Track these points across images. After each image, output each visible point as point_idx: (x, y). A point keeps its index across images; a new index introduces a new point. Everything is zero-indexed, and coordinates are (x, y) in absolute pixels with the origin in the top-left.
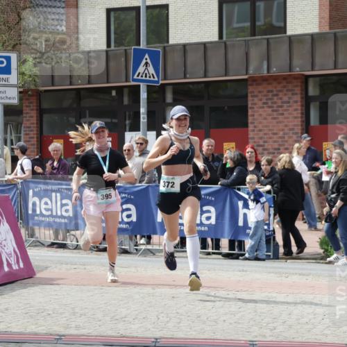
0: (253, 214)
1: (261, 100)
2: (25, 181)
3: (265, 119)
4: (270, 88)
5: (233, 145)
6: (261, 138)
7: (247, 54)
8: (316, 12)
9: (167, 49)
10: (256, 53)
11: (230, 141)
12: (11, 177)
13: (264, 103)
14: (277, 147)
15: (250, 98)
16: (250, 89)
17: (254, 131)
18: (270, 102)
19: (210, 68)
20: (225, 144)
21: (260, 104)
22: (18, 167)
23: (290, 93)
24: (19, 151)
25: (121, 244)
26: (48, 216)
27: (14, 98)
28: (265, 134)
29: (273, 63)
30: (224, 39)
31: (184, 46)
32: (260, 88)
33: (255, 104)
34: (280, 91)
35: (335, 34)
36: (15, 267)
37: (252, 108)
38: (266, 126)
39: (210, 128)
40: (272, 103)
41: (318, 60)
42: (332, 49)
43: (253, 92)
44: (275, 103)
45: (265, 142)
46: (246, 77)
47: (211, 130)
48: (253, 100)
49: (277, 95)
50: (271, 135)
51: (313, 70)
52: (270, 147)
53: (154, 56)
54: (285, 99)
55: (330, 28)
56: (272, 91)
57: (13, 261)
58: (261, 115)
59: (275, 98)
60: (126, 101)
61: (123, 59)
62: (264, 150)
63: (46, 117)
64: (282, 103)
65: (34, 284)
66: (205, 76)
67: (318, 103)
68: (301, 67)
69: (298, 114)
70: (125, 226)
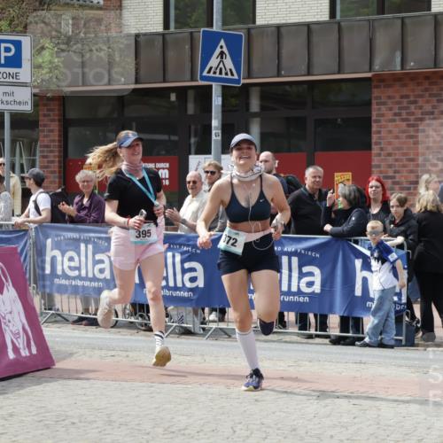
0: (378, 279)
1: (391, 109)
3: (397, 137)
4: (405, 91)
5: (349, 175)
6: (390, 166)
7: (371, 41)
9: (253, 32)
10: (384, 40)
11: (344, 170)
12: (20, 220)
13: (395, 114)
14: (412, 178)
15: (374, 107)
16: (376, 93)
17: (379, 155)
18: (404, 112)
19: (316, 60)
20: (336, 174)
21: (389, 115)
22: (31, 205)
23: (435, 99)
24: (32, 181)
25: (181, 320)
26: (74, 278)
27: (26, 103)
28: (397, 160)
29: (410, 54)
30: (338, 17)
31: (279, 27)
32: (390, 92)
33: (383, 115)
34: (421, 96)
36: (25, 353)
37: (377, 121)
38: (398, 149)
39: (316, 151)
40: (408, 114)
43: (380, 98)
44: (413, 114)
45: (395, 172)
46: (369, 75)
47: (316, 153)
48: (379, 109)
49: (415, 102)
50: (405, 163)
52: (403, 179)
53: (233, 43)
54: (428, 108)
56: (407, 97)
57: (21, 343)
58: (390, 132)
59: (413, 107)
60: (191, 108)
61: (187, 47)
62: (394, 183)
63: (73, 132)
64: (422, 114)
65: (52, 378)
66: (309, 74)
70: (186, 294)
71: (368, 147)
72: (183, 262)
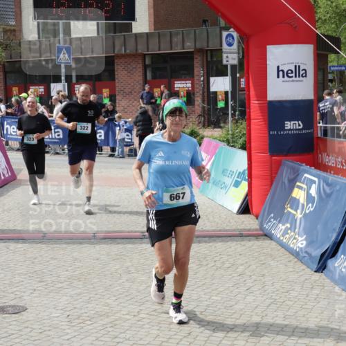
1: (121, 67)
3: (124, 76)
4: (126, 60)
5: (108, 90)
6: (122, 87)
7: (114, 43)
8: (147, 19)
10: (118, 43)
13: (123, 68)
14: (130, 90)
16: (116, 61)
17: (118, 83)
21: (121, 69)
23: (136, 63)
28: (124, 84)
29: (127, 47)
30: (100, 35)
32: (121, 60)
33: (119, 69)
34: (131, 62)
35: (159, 33)
37: (117, 71)
39: (96, 81)
40: (127, 68)
41: (150, 47)
42: (157, 40)
43: (117, 63)
44: (129, 68)
46: (113, 55)
47: (97, 83)
48: (117, 67)
49: (130, 64)
50: (127, 85)
51: (148, 51)
54: (134, 66)
55: (155, 30)
56: (127, 62)
58: (122, 75)
59: (129, 66)
62: (124, 92)
64: (133, 68)
67: (150, 69)
68: (142, 49)
69: (141, 74)
70: (56, 140)
71: (114, 79)
72: (55, 129)
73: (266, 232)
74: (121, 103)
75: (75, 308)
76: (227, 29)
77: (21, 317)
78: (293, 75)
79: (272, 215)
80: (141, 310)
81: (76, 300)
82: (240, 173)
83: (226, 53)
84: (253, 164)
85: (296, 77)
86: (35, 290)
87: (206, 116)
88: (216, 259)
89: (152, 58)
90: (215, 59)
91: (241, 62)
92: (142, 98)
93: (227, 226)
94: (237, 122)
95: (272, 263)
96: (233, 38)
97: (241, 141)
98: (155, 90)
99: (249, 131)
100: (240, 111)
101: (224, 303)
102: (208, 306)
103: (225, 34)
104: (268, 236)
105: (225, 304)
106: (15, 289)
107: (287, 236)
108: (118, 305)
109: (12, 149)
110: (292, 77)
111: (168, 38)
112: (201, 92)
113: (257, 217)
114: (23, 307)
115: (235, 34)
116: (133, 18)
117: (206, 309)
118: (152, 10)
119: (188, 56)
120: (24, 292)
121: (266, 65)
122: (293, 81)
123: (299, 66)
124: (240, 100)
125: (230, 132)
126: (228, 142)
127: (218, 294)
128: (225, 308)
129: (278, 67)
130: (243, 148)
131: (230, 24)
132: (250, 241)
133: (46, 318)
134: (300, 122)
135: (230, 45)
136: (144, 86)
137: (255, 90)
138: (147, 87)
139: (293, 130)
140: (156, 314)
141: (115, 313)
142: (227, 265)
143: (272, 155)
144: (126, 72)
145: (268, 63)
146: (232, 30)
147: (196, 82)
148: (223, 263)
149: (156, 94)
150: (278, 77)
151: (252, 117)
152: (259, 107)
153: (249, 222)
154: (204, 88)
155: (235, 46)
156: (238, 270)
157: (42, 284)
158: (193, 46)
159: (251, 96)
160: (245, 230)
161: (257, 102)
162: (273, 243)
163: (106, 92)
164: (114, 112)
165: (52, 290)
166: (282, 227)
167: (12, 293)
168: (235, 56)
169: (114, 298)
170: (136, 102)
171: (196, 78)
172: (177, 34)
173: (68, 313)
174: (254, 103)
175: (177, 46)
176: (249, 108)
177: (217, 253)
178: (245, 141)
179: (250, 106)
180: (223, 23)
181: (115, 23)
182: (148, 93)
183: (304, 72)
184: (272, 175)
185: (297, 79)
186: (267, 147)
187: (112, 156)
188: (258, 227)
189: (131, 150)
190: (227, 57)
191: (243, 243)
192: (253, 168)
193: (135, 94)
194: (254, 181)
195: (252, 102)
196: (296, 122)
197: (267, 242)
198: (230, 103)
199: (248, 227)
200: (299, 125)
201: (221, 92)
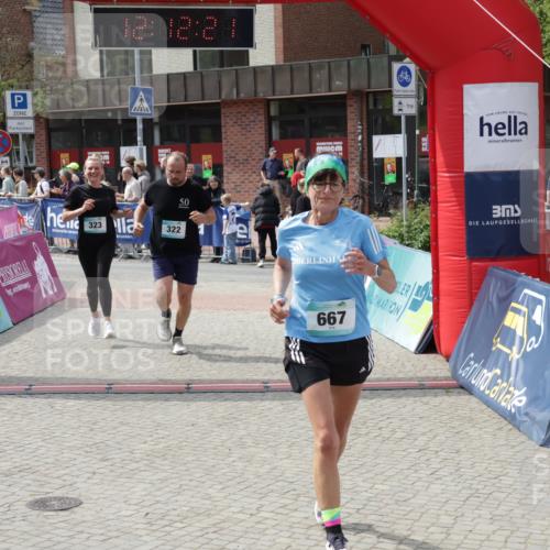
1: (232, 120)
2: (44, 200)
3: (236, 135)
4: (239, 109)
5: (210, 156)
6: (233, 151)
7: (220, 83)
8: (273, 43)
9: (153, 78)
10: (227, 82)
11: (207, 153)
12: (32, 197)
13: (234, 122)
14: (245, 157)
15: (223, 118)
16: (223, 111)
17: (226, 145)
18: (239, 121)
19: (189, 93)
21: (231, 123)
22: (38, 188)
23: (256, 114)
24: (38, 175)
27: (31, 128)
28: (236, 148)
29: (241, 89)
30: (198, 69)
31: (169, 77)
32: (231, 110)
33: (227, 123)
34: (248, 112)
35: (291, 66)
37: (225, 126)
38: (237, 141)
39: (191, 143)
40: (241, 122)
41: (278, 87)
42: (289, 78)
43: (225, 113)
44: (244, 122)
46: (219, 101)
47: (192, 145)
48: (225, 120)
49: (245, 116)
50: (241, 149)
51: (274, 95)
54: (252, 118)
55: (285, 61)
56: (241, 112)
58: (232, 132)
59: (244, 118)
61: (117, 87)
64: (249, 122)
66: (186, 100)
67: (278, 123)
68: (264, 92)
69: (262, 131)
70: (129, 237)
71: (221, 141)
73: (461, 381)
74: (232, 177)
75: (158, 502)
76: (399, 59)
77: (73, 516)
78: (506, 131)
79: (472, 355)
80: (262, 506)
81: (159, 489)
82: (420, 287)
83: (399, 96)
84: (441, 274)
85: (510, 134)
86: (94, 473)
87: (366, 198)
88: (381, 425)
89: (280, 107)
90: (380, 107)
91: (422, 111)
92: (264, 169)
93: (400, 372)
94: (415, 206)
95: (472, 431)
96: (409, 73)
97: (422, 237)
98: (285, 156)
99: (435, 220)
100: (421, 189)
101: (394, 495)
102: (369, 499)
103: (396, 66)
104: (465, 388)
105: (396, 498)
106: (63, 472)
107: (496, 388)
108: (225, 497)
109: (59, 251)
110: (504, 134)
111: (306, 75)
112: (358, 159)
113: (447, 358)
114: (75, 500)
115: (413, 67)
116: (250, 43)
117: (365, 505)
118: (281, 30)
119: (338, 103)
120: (77, 476)
121: (462, 115)
122: (506, 140)
123: (515, 117)
124: (421, 172)
125: (405, 223)
126: (401, 239)
127: (385, 480)
128: (397, 502)
129: (482, 119)
130: (426, 247)
131: (405, 51)
132: (436, 396)
133: (111, 517)
134: (516, 206)
135: (405, 84)
136: (267, 151)
137: (445, 156)
138: (272, 152)
139: (505, 218)
140: (286, 512)
141: (221, 510)
142: (399, 434)
143: (472, 259)
144: (239, 128)
145: (465, 111)
146: (408, 60)
147: (350, 143)
148: (394, 431)
149: (287, 163)
150: (482, 134)
151: (440, 199)
152: (452, 182)
153: (435, 366)
154: (362, 152)
155: (412, 86)
156: (417, 443)
157: (106, 463)
158: (346, 86)
159: (438, 166)
160: (428, 378)
161: (447, 175)
162: (474, 400)
163: (207, 160)
164: (219, 191)
165: (121, 474)
166: (488, 374)
167: (58, 478)
168: (413, 101)
169: (221, 487)
170: (254, 175)
171: (350, 136)
172: (320, 67)
173: (146, 510)
174: (443, 177)
175: (320, 87)
176: (435, 184)
177: (382, 416)
178: (429, 237)
179: (435, 182)
180: (393, 49)
181: (222, 51)
182: (274, 161)
183: (523, 125)
184: (472, 291)
185: (512, 137)
186: (464, 246)
187: (216, 260)
188: (449, 374)
189: (246, 252)
190: (400, 103)
191: (425, 399)
192: (441, 280)
193: (254, 163)
194: (443, 301)
195: (439, 174)
196: (511, 207)
197: (464, 398)
198: (405, 176)
199: (433, 374)
200: (516, 211)
201: (389, 159)
